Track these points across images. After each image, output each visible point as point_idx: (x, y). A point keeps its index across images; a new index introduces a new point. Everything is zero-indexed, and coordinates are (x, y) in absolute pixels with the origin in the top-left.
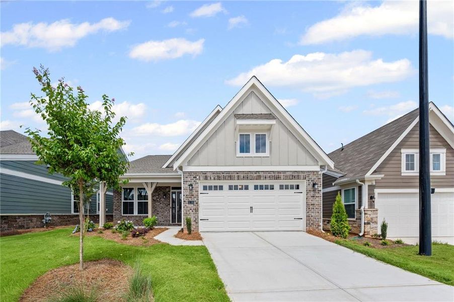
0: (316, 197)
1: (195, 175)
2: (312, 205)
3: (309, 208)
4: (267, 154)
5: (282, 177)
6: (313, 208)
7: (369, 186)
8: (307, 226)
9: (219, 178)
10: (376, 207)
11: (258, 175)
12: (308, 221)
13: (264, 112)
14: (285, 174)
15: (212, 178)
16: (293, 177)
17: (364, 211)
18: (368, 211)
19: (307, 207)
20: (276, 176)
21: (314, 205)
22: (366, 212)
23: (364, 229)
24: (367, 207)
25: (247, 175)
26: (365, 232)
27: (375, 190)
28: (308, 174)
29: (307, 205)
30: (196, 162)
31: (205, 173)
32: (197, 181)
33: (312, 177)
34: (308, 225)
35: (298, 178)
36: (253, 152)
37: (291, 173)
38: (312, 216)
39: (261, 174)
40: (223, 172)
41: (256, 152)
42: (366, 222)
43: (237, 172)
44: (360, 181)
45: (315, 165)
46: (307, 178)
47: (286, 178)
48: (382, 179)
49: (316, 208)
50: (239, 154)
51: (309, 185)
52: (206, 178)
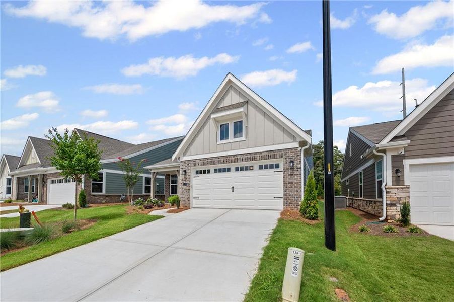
0: (295, 175)
1: (187, 162)
2: (289, 183)
3: (287, 187)
4: (243, 138)
5: (258, 158)
6: (292, 187)
7: (393, 156)
8: (284, 205)
9: (205, 164)
10: (407, 182)
11: (236, 158)
12: (286, 200)
13: (242, 100)
14: (261, 155)
15: (200, 164)
16: (269, 157)
17: (386, 189)
18: (391, 188)
19: (284, 185)
20: (252, 157)
21: (292, 183)
22: (388, 190)
23: (386, 212)
24: (390, 184)
25: (226, 159)
26: (387, 216)
27: (404, 160)
28: (285, 152)
29: (284, 183)
30: (189, 153)
31: (194, 160)
32: (190, 167)
33: (290, 154)
34: (286, 204)
35: (274, 157)
36: (231, 139)
37: (267, 153)
38: (290, 195)
39: (239, 157)
40: (208, 159)
41: (234, 138)
42: (388, 202)
43: (219, 157)
44: (377, 152)
45: (292, 142)
46: (284, 156)
47: (262, 158)
48: (409, 146)
49: (295, 187)
50: (220, 142)
51: (287, 163)
52: (195, 165)
